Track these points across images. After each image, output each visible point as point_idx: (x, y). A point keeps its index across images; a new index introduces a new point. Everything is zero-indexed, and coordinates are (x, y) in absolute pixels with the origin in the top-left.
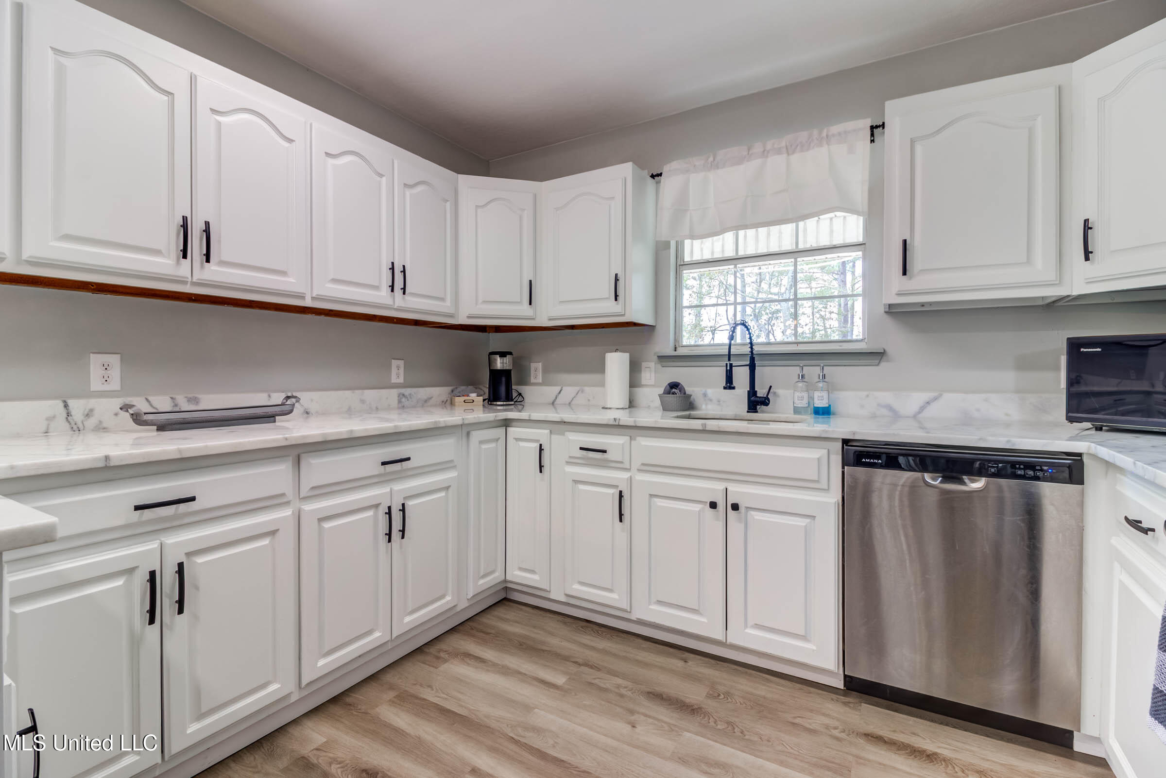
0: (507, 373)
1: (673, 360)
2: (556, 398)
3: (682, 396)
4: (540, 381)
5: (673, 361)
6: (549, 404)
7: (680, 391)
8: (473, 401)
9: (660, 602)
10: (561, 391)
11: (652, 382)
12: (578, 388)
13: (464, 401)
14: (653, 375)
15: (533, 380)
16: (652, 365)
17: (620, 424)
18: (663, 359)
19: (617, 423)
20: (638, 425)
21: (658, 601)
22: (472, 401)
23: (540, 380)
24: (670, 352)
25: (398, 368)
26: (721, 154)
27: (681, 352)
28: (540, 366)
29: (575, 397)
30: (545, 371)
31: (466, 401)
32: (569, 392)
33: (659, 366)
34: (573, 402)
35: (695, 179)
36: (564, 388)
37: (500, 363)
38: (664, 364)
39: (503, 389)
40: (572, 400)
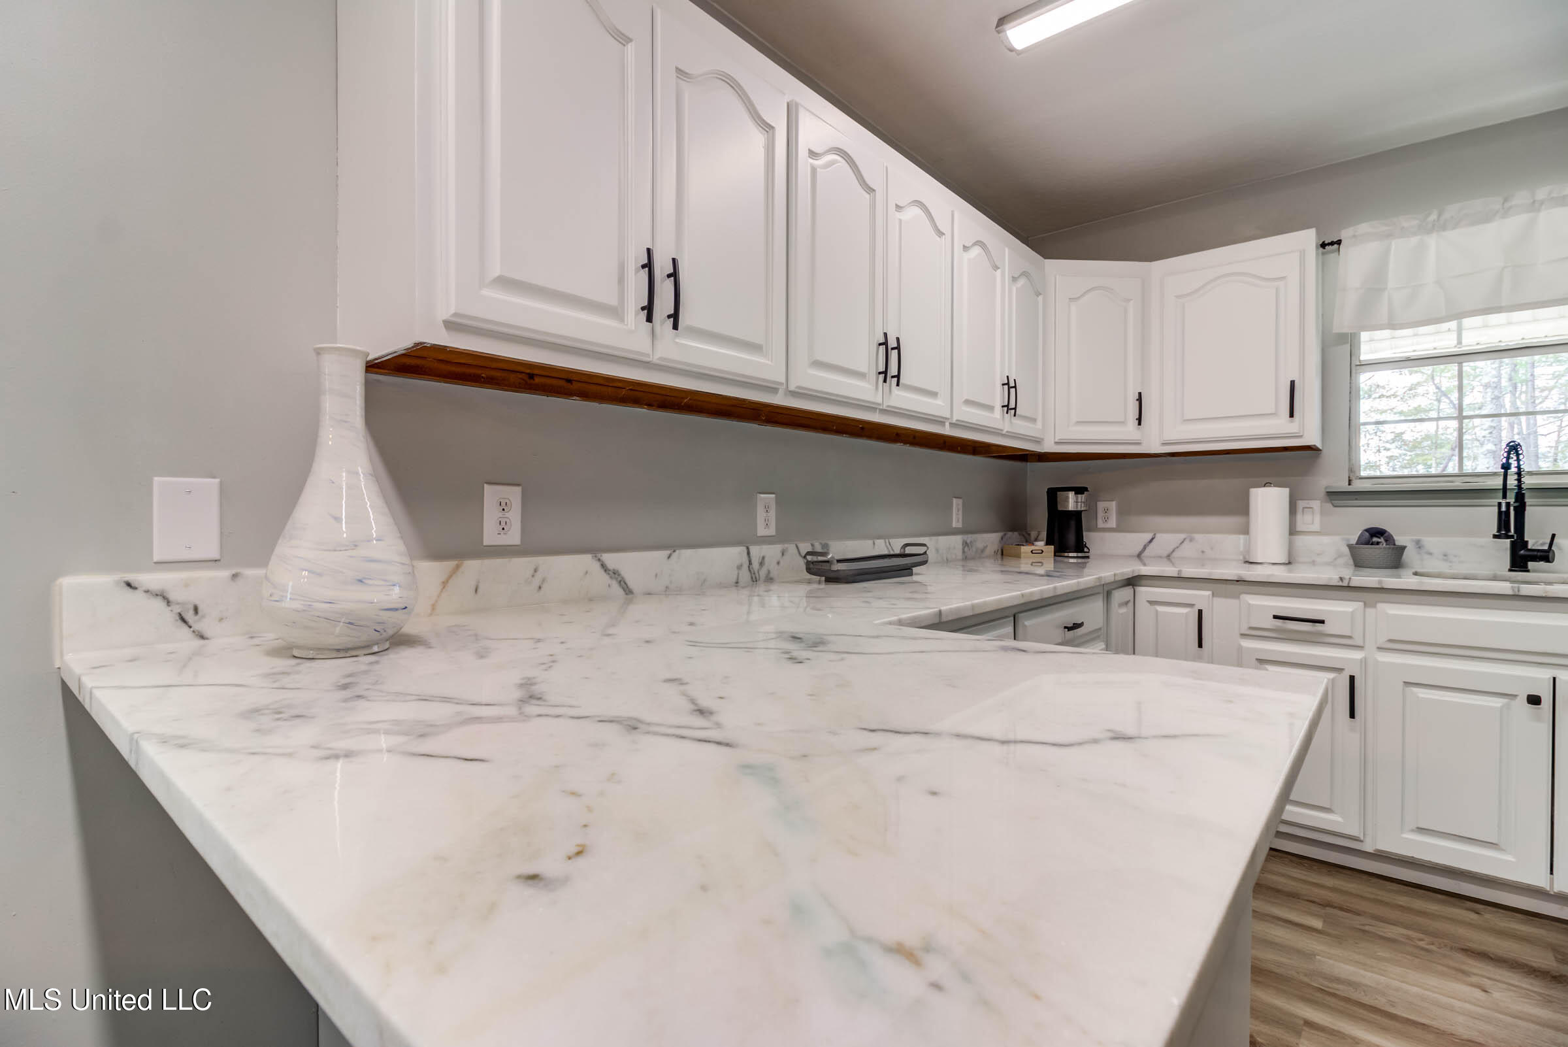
0: (1077, 515)
1: (1356, 497)
2: (1145, 548)
3: (1389, 548)
4: (1114, 526)
5: (1356, 499)
6: (1131, 556)
7: (1386, 541)
8: (1043, 551)
9: (1421, 830)
10: (1153, 539)
11: (1316, 527)
12: (1182, 536)
13: (1032, 552)
14: (1317, 519)
15: (1101, 524)
16: (1316, 504)
17: (1351, 585)
18: (1335, 496)
19: (1345, 584)
20: (1385, 587)
21: (1418, 828)
22: (1040, 551)
23: (1112, 523)
24: (1343, 485)
25: (958, 508)
26: (1452, 210)
27: (1358, 486)
28: (1113, 505)
29: (1178, 547)
30: (1122, 513)
31: (1034, 552)
32: (1166, 541)
33: (1329, 505)
34: (1175, 554)
35: (1400, 248)
36: (1158, 536)
37: (1072, 502)
38: (1335, 502)
39: (1071, 538)
40: (1173, 551)
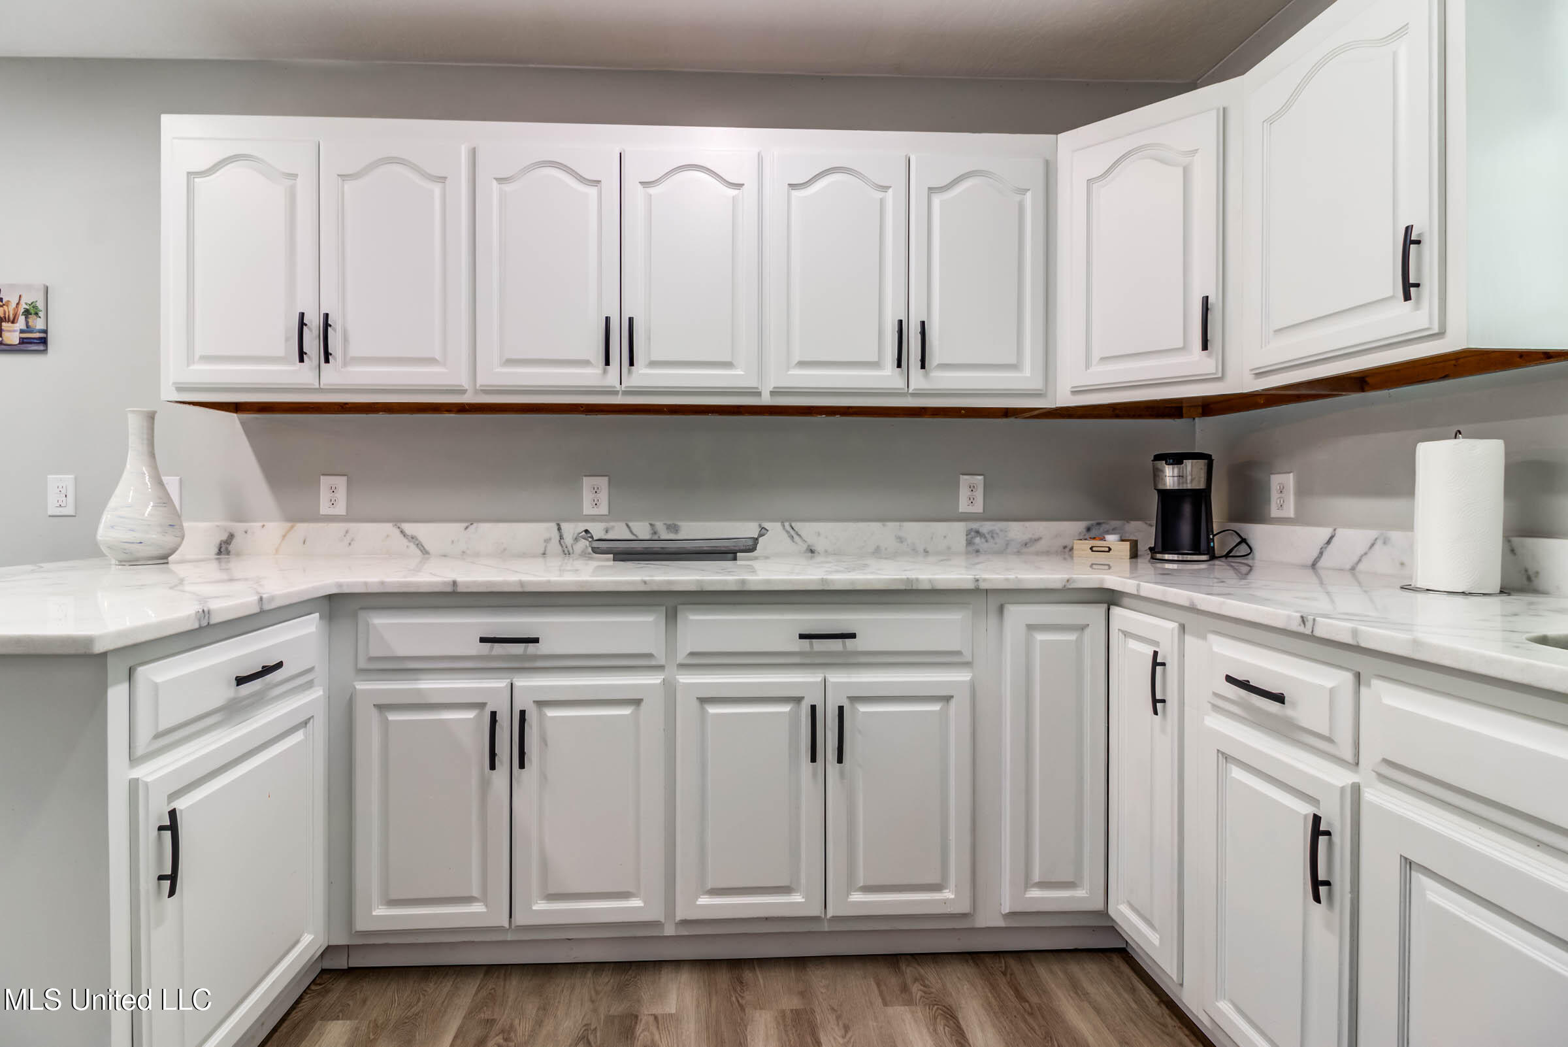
0: (1200, 498)
2: (1321, 553)
4: (1291, 514)
6: (1304, 566)
8: (1110, 549)
10: (1332, 537)
12: (1372, 534)
13: (1091, 548)
15: (1275, 512)
22: (1107, 549)
23: (1290, 511)
25: (972, 488)
28: (1289, 480)
29: (1366, 554)
30: (1302, 491)
31: (1094, 549)
32: (1352, 540)
34: (1361, 567)
36: (1340, 532)
37: (1170, 477)
39: (1185, 530)
40: (1360, 560)
